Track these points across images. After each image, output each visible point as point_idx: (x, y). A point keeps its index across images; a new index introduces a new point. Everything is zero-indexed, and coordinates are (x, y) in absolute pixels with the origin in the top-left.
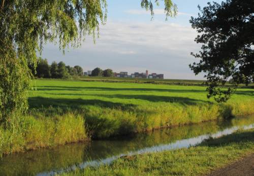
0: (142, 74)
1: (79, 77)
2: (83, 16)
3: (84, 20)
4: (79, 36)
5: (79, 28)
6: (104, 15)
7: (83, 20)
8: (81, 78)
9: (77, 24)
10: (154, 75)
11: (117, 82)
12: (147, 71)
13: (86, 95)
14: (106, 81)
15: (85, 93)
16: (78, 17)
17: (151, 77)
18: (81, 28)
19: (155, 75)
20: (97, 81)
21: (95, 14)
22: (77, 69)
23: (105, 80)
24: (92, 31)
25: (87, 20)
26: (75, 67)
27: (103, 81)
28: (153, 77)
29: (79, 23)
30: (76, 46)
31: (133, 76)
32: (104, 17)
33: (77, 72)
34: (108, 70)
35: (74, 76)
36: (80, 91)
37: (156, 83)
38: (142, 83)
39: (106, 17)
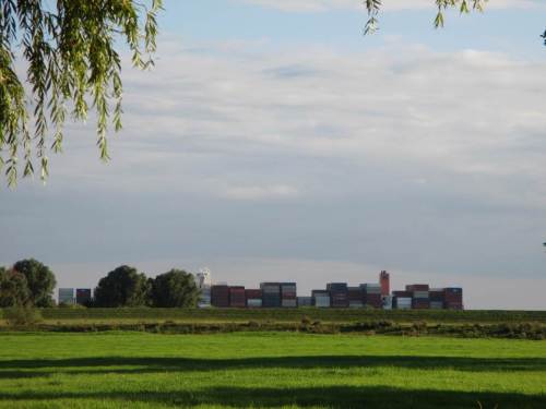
0: (364, 287)
1: (37, 315)
2: (45, 29)
3: (54, 44)
4: (30, 123)
5: (28, 87)
6: (142, 22)
7: (48, 50)
8: (46, 315)
9: (21, 66)
10: (418, 294)
11: (214, 329)
12: (385, 277)
13: (70, 395)
14: (164, 328)
15: (65, 389)
16: (21, 33)
17: (404, 302)
18: (40, 86)
19: (425, 295)
20: (123, 328)
21: (100, 15)
22: (28, 274)
23: (162, 322)
24: (88, 98)
25: (67, 45)
26: (19, 267)
27: (151, 328)
28: (414, 302)
29: (27, 64)
30: (20, 168)
31: (323, 302)
32: (141, 32)
33: (27, 292)
34: (171, 275)
35: (14, 309)
36: (42, 380)
37: (398, 332)
38: (330, 331)
39: (151, 30)
